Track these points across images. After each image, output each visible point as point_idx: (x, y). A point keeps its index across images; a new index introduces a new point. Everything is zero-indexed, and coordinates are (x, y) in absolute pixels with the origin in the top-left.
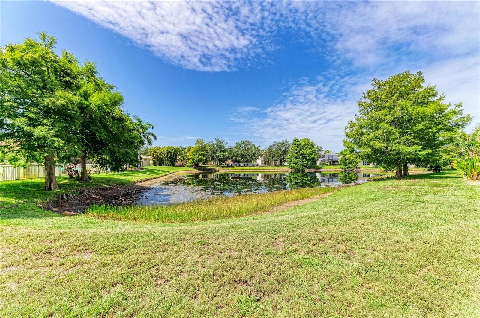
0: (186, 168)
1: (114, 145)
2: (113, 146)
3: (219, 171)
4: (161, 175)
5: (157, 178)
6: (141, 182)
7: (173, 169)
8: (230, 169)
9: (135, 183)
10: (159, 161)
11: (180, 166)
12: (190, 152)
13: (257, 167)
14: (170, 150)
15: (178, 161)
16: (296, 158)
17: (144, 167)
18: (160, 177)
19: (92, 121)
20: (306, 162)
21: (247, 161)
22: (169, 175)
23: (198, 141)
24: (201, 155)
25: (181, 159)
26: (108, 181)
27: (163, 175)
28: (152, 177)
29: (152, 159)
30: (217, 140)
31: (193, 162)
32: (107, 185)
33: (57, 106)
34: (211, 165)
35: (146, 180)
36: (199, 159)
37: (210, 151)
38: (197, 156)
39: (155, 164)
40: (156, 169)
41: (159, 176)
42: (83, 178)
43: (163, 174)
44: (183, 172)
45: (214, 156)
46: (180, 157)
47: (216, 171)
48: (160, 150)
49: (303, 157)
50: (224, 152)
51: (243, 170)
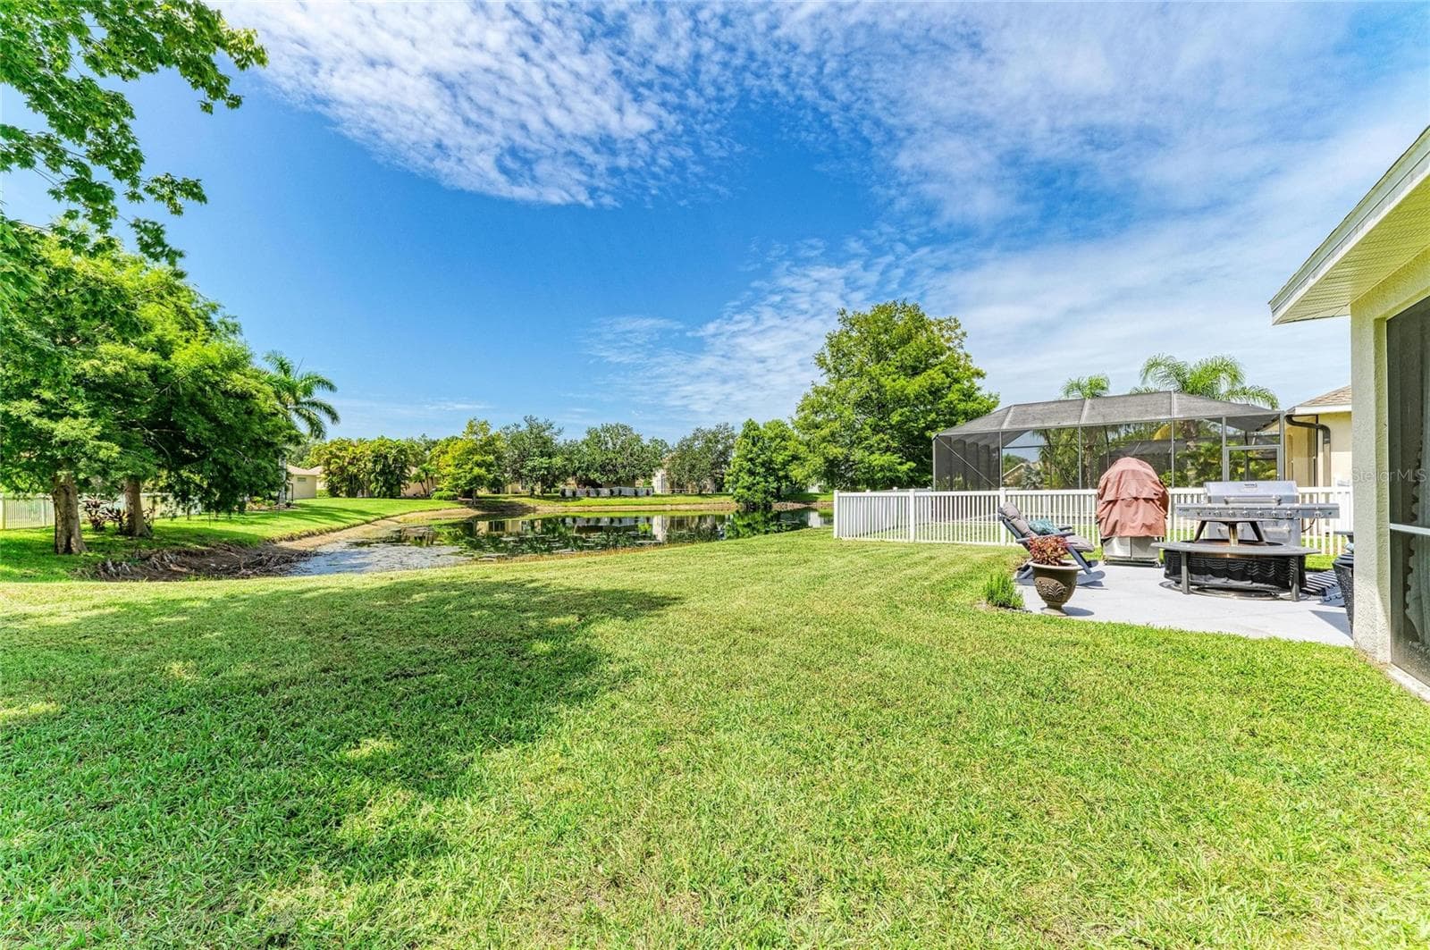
0: (433, 503)
1: (228, 451)
2: (225, 453)
3: (535, 510)
4: (352, 522)
5: (339, 530)
6: (291, 539)
7: (394, 507)
8: (569, 504)
9: (274, 541)
10: (347, 483)
11: (415, 497)
12: (448, 457)
13: (647, 500)
14: (383, 450)
15: (411, 484)
16: (751, 473)
17: (298, 502)
18: (349, 527)
19: (176, 400)
20: (775, 485)
21: (617, 483)
22: (377, 522)
23: (471, 425)
24: (479, 465)
25: (419, 475)
26: (200, 536)
27: (357, 522)
28: (323, 527)
29: (323, 476)
30: (530, 421)
31: (457, 485)
32: (200, 544)
33: (105, 376)
34: (514, 492)
35: (307, 536)
36: (475, 478)
37: (510, 455)
38: (467, 467)
39: (333, 491)
40: (338, 505)
41: (345, 525)
42: (135, 529)
43: (358, 519)
44: (423, 514)
45: (522, 467)
46: (414, 471)
47: (527, 510)
48: (351, 449)
49: (768, 469)
50: (550, 457)
51: (607, 508)
